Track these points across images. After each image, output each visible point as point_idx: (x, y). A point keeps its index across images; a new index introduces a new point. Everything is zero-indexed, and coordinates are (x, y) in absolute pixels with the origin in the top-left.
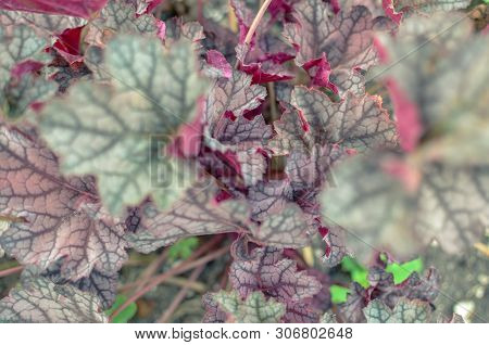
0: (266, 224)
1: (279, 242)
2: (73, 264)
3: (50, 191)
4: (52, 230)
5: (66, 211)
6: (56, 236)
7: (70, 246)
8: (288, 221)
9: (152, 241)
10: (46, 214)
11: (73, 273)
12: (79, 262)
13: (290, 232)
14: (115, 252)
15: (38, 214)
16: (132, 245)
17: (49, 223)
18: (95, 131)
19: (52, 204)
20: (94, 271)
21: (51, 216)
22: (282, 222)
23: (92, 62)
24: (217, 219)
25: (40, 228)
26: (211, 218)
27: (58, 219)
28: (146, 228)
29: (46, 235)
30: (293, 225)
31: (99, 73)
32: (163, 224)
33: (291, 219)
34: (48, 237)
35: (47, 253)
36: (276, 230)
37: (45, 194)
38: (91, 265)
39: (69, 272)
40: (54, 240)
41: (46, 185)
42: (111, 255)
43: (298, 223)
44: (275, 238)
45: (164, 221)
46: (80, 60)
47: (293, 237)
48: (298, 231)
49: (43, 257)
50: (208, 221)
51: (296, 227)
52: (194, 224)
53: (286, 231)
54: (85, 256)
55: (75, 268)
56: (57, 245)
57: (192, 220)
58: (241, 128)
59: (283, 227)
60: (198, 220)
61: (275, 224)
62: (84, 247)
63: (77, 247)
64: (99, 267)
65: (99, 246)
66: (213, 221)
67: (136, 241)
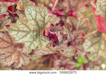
0: (65, 51)
1: (67, 55)
2: (17, 64)
3: (9, 46)
4: (10, 56)
5: (13, 51)
6: (11, 57)
7: (15, 60)
8: (69, 50)
9: (36, 57)
10: (9, 52)
11: (17, 66)
12: (18, 63)
13: (70, 52)
14: (27, 60)
15: (7, 52)
16: (31, 58)
17: (9, 54)
18: (23, 31)
19: (10, 49)
20: (22, 65)
21: (10, 52)
22: (68, 50)
23: (19, 14)
24: (52, 50)
25: (7, 56)
26: (50, 50)
27: (12, 53)
28: (35, 54)
29: (9, 57)
30: (70, 51)
31: (20, 16)
32: (39, 53)
33: (70, 49)
34: (10, 58)
35: (10, 62)
36: (67, 52)
37: (8, 47)
38: (21, 64)
39: (16, 66)
40: (11, 58)
41: (8, 45)
42: (26, 61)
43: (72, 50)
44: (66, 54)
45: (39, 52)
46: (15, 13)
47: (71, 54)
48: (72, 52)
49: (9, 63)
50: (50, 51)
51: (71, 51)
52: (46, 52)
53: (69, 52)
54: (19, 62)
55: (17, 65)
56: (12, 60)
57: (46, 51)
58: (55, 28)
59: (68, 51)
60: (47, 51)
61: (66, 51)
62: (19, 59)
63: (17, 60)
64: (23, 64)
65: (23, 59)
66: (51, 51)
67: (32, 57)
